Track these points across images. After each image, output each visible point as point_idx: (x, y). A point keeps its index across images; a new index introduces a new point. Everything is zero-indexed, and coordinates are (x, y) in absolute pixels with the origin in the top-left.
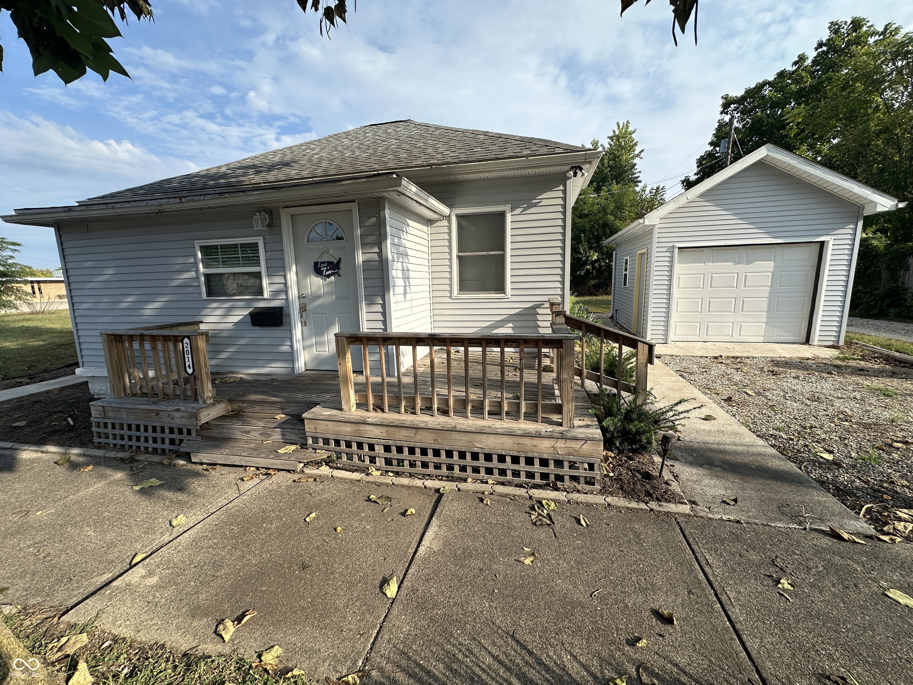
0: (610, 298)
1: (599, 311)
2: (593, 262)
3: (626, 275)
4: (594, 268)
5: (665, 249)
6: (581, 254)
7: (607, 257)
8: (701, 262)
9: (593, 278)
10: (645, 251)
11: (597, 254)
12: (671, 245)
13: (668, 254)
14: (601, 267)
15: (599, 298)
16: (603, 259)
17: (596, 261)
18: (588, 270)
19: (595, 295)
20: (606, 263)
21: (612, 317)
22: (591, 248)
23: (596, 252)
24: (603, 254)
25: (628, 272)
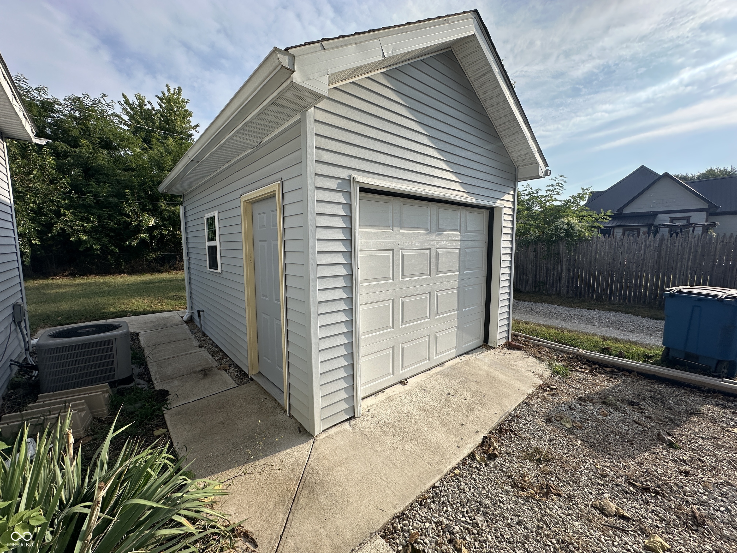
0: (183, 275)
1: (165, 307)
2: (150, 230)
3: (212, 249)
4: (152, 237)
5: (333, 184)
6: (128, 216)
7: (170, 224)
8: (387, 227)
9: (154, 250)
10: (274, 187)
11: (154, 219)
12: (344, 174)
13: (340, 198)
14: (163, 236)
15: (164, 276)
16: (164, 225)
17: (153, 228)
18: (143, 241)
19: (159, 271)
20: (169, 231)
21: (190, 321)
22: (143, 210)
23: (153, 216)
24: (163, 219)
25: (217, 243)
